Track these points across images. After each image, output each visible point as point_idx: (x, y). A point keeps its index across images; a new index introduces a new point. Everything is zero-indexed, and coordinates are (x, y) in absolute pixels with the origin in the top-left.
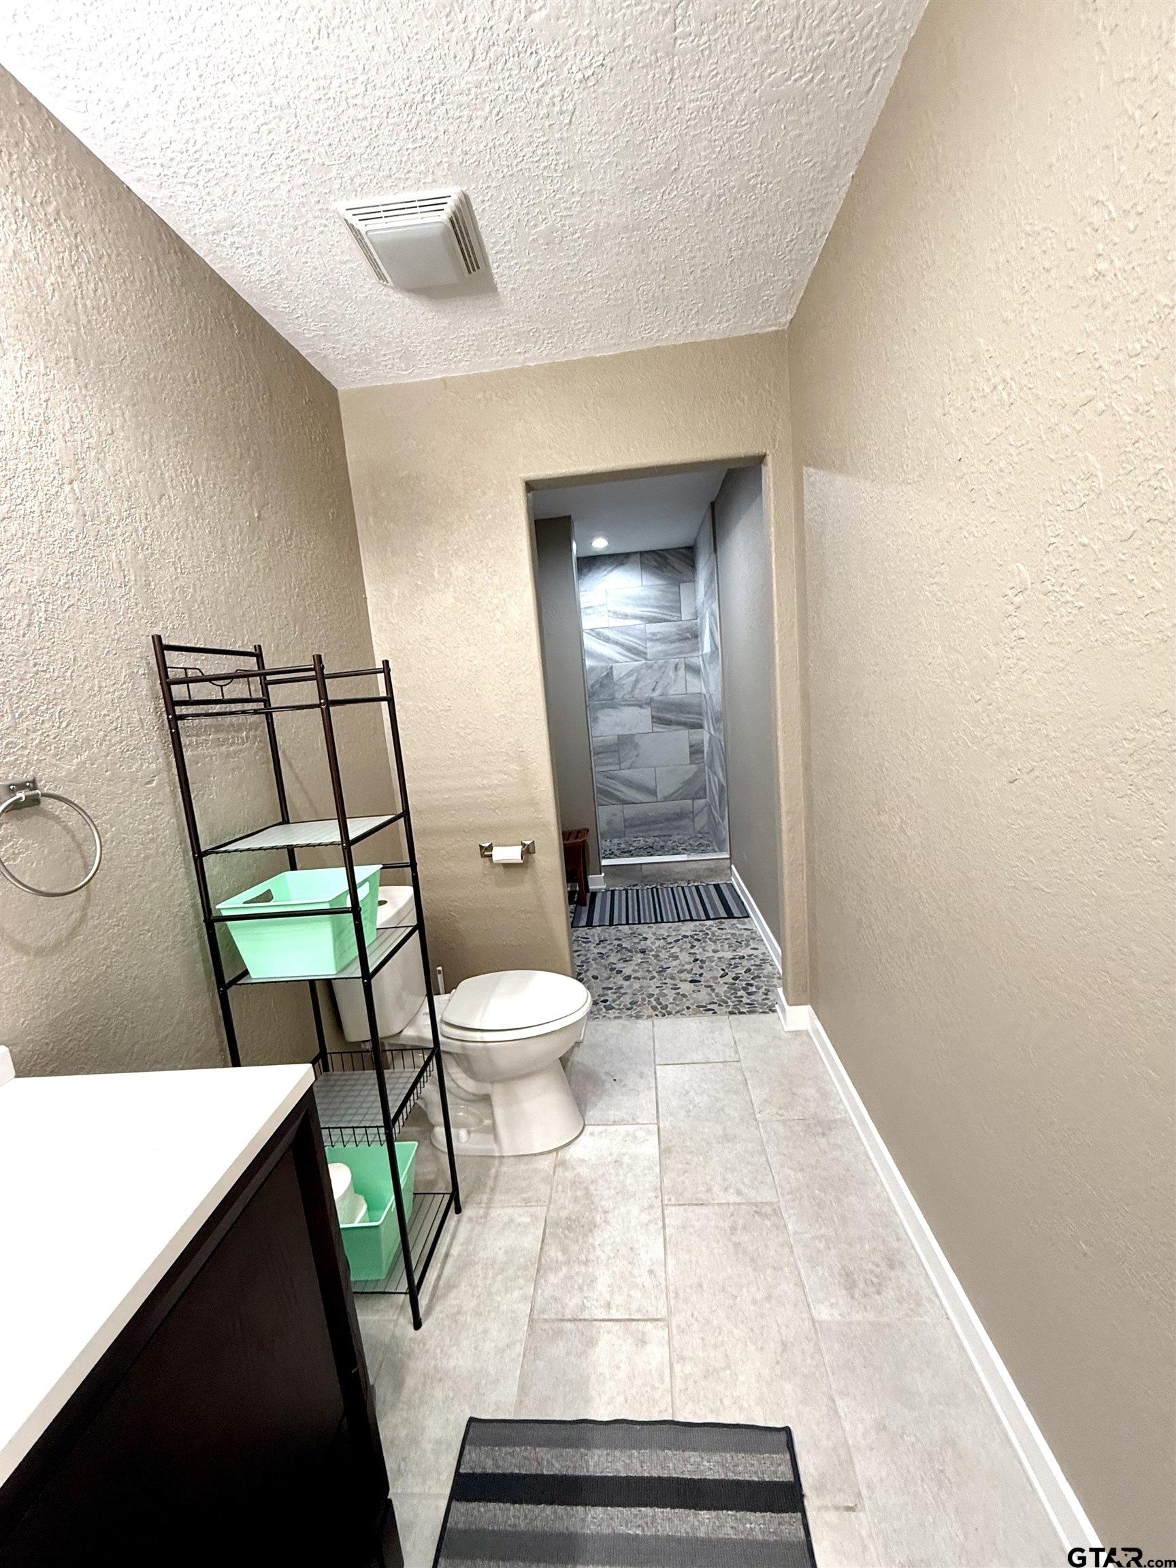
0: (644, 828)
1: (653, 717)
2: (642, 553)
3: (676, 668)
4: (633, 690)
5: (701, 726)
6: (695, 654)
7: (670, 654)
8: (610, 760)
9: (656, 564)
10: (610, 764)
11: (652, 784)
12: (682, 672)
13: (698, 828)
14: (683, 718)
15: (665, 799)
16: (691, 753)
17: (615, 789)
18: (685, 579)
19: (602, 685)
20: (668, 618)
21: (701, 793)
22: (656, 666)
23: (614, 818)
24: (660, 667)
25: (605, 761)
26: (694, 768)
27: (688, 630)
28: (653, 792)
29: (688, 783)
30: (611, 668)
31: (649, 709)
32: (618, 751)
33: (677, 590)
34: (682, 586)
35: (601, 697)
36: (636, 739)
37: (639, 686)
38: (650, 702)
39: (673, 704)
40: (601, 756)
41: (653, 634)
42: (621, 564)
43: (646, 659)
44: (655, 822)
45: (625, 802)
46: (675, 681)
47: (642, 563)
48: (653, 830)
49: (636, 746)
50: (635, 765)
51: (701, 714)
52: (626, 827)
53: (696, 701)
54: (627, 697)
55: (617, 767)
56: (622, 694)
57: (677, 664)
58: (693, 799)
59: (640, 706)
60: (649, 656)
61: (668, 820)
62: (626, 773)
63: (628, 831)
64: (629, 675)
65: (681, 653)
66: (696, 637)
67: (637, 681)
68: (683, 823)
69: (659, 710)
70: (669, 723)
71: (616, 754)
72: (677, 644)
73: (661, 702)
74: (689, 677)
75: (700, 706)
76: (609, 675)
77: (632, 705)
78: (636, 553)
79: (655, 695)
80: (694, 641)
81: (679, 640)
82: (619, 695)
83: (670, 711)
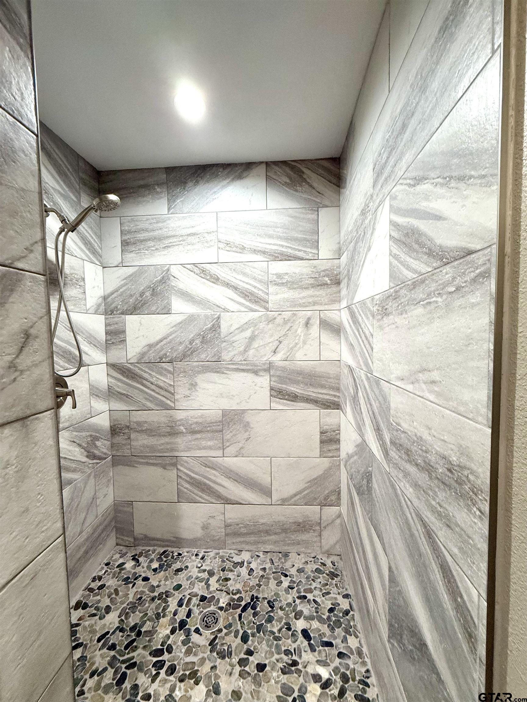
0: (252, 538)
1: (272, 389)
2: (268, 164)
3: (307, 324)
4: (245, 351)
5: (336, 406)
6: (336, 306)
7: (300, 305)
8: (210, 443)
9: (288, 181)
10: (210, 448)
11: (265, 479)
12: (315, 329)
13: (326, 548)
14: (312, 392)
15: (284, 502)
16: (322, 442)
17: (215, 482)
18: (327, 202)
19: (204, 341)
20: (301, 254)
21: (333, 498)
22: (279, 320)
23: (211, 521)
24: (286, 322)
25: (204, 443)
26: (325, 462)
27: (328, 272)
28: (267, 492)
29: (315, 482)
30: (219, 318)
31: (268, 377)
32: (222, 431)
33: (314, 216)
34: (323, 212)
35: (203, 356)
36: (248, 418)
37: (255, 345)
38: (269, 368)
39: (300, 373)
40: (198, 436)
41: (279, 276)
42: (240, 177)
43: (267, 309)
44: (267, 532)
45: (228, 501)
46: (304, 343)
47: (268, 178)
48: (264, 543)
49: (247, 426)
50: (243, 451)
51: (338, 389)
52: (227, 535)
53: (332, 370)
54: (238, 359)
55: (220, 453)
56: (232, 354)
57: (309, 319)
58: (322, 505)
59: (256, 373)
60: (270, 305)
61: (285, 530)
62: (231, 462)
63: (229, 541)
64: (241, 329)
65: (315, 303)
66: (338, 283)
67: (252, 338)
68: (305, 537)
69: (281, 379)
70: (294, 398)
71: (219, 435)
72: (311, 292)
73: (284, 369)
74: (327, 338)
75: (338, 378)
76: (216, 327)
77: (243, 370)
78: (261, 163)
79: (277, 358)
80: (334, 289)
81: (313, 286)
82: (226, 356)
83: (297, 382)
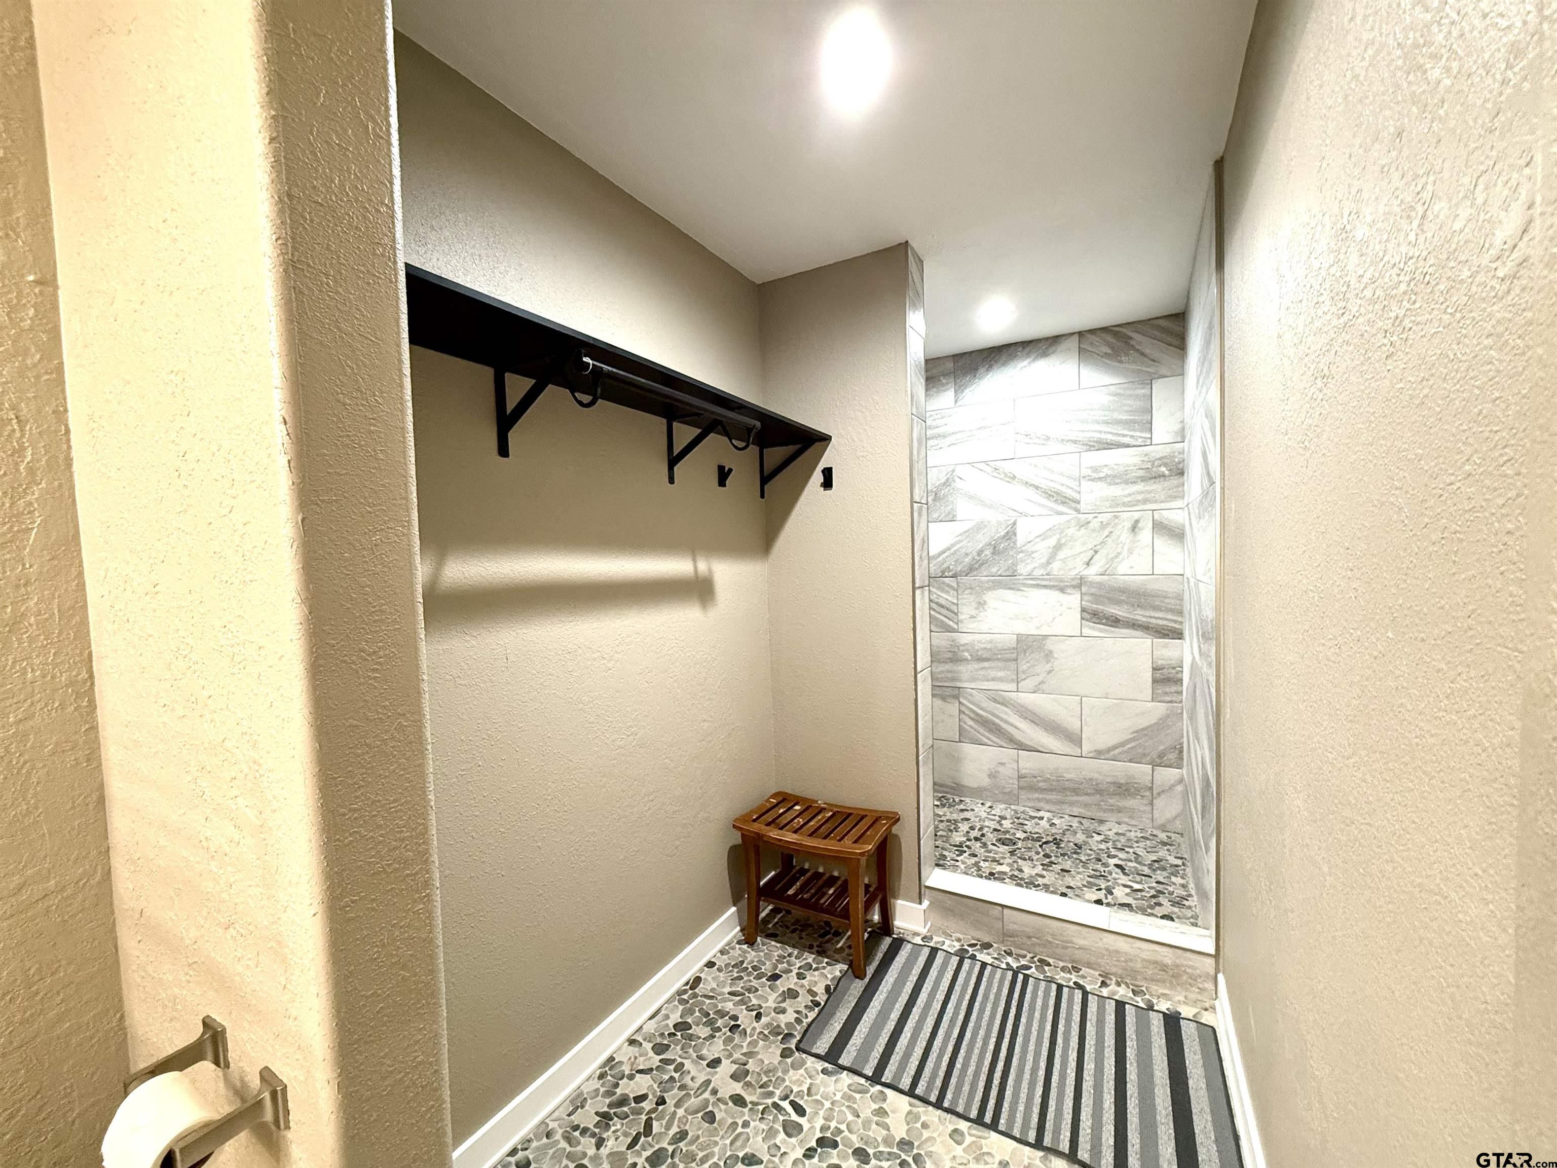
0: (1053, 796)
1: (1083, 610)
2: (1081, 334)
3: (1134, 528)
4: (1048, 563)
5: (1178, 635)
6: (1179, 503)
7: (1124, 504)
8: (1000, 674)
9: (1109, 351)
10: (1001, 680)
11: (1073, 723)
12: (1146, 534)
13: (1160, 821)
14: (1140, 615)
15: (1099, 754)
16: (1155, 681)
17: (1006, 722)
18: (1164, 371)
19: (996, 551)
20: (1126, 440)
21: (1172, 756)
22: (1095, 524)
23: (1001, 769)
24: (1103, 526)
25: (993, 673)
26: (1161, 709)
27: (1163, 461)
28: (1075, 739)
29: (1142, 733)
30: (1014, 523)
31: (1078, 596)
32: (1016, 660)
33: (1146, 391)
34: (1157, 385)
35: (994, 570)
36: (1050, 645)
37: (1061, 555)
38: (1080, 583)
39: (1123, 591)
40: (986, 664)
41: (1095, 469)
42: (1045, 354)
43: (1078, 511)
44: (1075, 791)
45: (1022, 747)
46: (1131, 552)
47: (1081, 351)
48: (1072, 804)
49: (1049, 655)
50: (1044, 687)
51: (1180, 613)
52: (1020, 788)
53: (1169, 587)
54: (1038, 573)
55: (1013, 687)
56: (1029, 568)
57: (1137, 521)
58: (1154, 764)
59: (1062, 590)
60: (1083, 507)
61: (1099, 792)
62: (1027, 699)
63: (1024, 795)
64: (1043, 536)
65: (1145, 501)
66: (1182, 473)
67: (1058, 547)
68: (1131, 803)
69: (1096, 598)
70: (1115, 622)
71: (1013, 665)
72: (1140, 487)
73: (1100, 585)
74: (1163, 545)
75: (1180, 597)
76: (1010, 535)
77: (1045, 587)
78: (1074, 333)
79: (1092, 573)
80: (1175, 481)
81: (1143, 479)
82: (1023, 569)
83: (1118, 602)
